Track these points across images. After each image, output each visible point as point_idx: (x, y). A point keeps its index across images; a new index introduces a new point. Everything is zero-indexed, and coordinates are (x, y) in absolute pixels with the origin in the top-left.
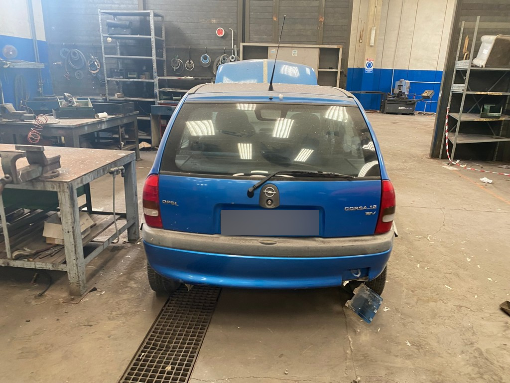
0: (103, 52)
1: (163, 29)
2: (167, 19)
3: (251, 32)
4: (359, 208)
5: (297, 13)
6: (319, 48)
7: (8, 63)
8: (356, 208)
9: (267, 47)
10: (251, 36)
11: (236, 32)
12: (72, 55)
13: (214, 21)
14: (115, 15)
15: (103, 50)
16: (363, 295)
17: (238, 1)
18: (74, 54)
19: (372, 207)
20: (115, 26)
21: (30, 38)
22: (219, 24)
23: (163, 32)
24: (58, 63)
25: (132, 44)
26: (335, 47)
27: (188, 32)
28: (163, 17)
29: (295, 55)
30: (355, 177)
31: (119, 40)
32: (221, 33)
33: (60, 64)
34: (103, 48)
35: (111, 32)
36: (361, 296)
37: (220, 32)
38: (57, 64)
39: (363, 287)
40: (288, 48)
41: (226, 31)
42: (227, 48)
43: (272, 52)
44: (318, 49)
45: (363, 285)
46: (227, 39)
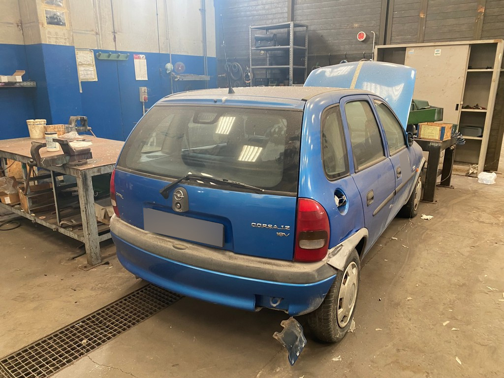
0: (251, 64)
1: (307, 39)
2: (312, 28)
3: (393, 33)
4: (267, 226)
5: (450, 6)
6: (470, 44)
7: (178, 76)
8: (265, 225)
9: (406, 48)
10: (393, 38)
11: (378, 34)
12: (233, 68)
13: (357, 25)
14: (267, 29)
15: (251, 62)
16: (295, 331)
17: (382, 1)
18: (235, 66)
19: (284, 227)
20: (262, 39)
21: (202, 55)
22: (361, 28)
23: (307, 41)
24: (223, 75)
25: (280, 55)
26: (492, 41)
27: (330, 39)
28: (307, 27)
29: (438, 55)
30: (263, 190)
31: (270, 52)
32: (363, 37)
33: (223, 77)
34: (251, 60)
35: (257, 45)
36: (293, 332)
37: (361, 36)
38: (221, 76)
39: (293, 322)
40: (430, 48)
41: (368, 34)
42: (367, 52)
43: (410, 53)
44: (468, 46)
45: (292, 319)
46: (368, 43)
